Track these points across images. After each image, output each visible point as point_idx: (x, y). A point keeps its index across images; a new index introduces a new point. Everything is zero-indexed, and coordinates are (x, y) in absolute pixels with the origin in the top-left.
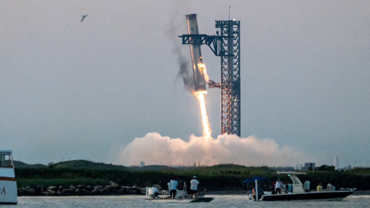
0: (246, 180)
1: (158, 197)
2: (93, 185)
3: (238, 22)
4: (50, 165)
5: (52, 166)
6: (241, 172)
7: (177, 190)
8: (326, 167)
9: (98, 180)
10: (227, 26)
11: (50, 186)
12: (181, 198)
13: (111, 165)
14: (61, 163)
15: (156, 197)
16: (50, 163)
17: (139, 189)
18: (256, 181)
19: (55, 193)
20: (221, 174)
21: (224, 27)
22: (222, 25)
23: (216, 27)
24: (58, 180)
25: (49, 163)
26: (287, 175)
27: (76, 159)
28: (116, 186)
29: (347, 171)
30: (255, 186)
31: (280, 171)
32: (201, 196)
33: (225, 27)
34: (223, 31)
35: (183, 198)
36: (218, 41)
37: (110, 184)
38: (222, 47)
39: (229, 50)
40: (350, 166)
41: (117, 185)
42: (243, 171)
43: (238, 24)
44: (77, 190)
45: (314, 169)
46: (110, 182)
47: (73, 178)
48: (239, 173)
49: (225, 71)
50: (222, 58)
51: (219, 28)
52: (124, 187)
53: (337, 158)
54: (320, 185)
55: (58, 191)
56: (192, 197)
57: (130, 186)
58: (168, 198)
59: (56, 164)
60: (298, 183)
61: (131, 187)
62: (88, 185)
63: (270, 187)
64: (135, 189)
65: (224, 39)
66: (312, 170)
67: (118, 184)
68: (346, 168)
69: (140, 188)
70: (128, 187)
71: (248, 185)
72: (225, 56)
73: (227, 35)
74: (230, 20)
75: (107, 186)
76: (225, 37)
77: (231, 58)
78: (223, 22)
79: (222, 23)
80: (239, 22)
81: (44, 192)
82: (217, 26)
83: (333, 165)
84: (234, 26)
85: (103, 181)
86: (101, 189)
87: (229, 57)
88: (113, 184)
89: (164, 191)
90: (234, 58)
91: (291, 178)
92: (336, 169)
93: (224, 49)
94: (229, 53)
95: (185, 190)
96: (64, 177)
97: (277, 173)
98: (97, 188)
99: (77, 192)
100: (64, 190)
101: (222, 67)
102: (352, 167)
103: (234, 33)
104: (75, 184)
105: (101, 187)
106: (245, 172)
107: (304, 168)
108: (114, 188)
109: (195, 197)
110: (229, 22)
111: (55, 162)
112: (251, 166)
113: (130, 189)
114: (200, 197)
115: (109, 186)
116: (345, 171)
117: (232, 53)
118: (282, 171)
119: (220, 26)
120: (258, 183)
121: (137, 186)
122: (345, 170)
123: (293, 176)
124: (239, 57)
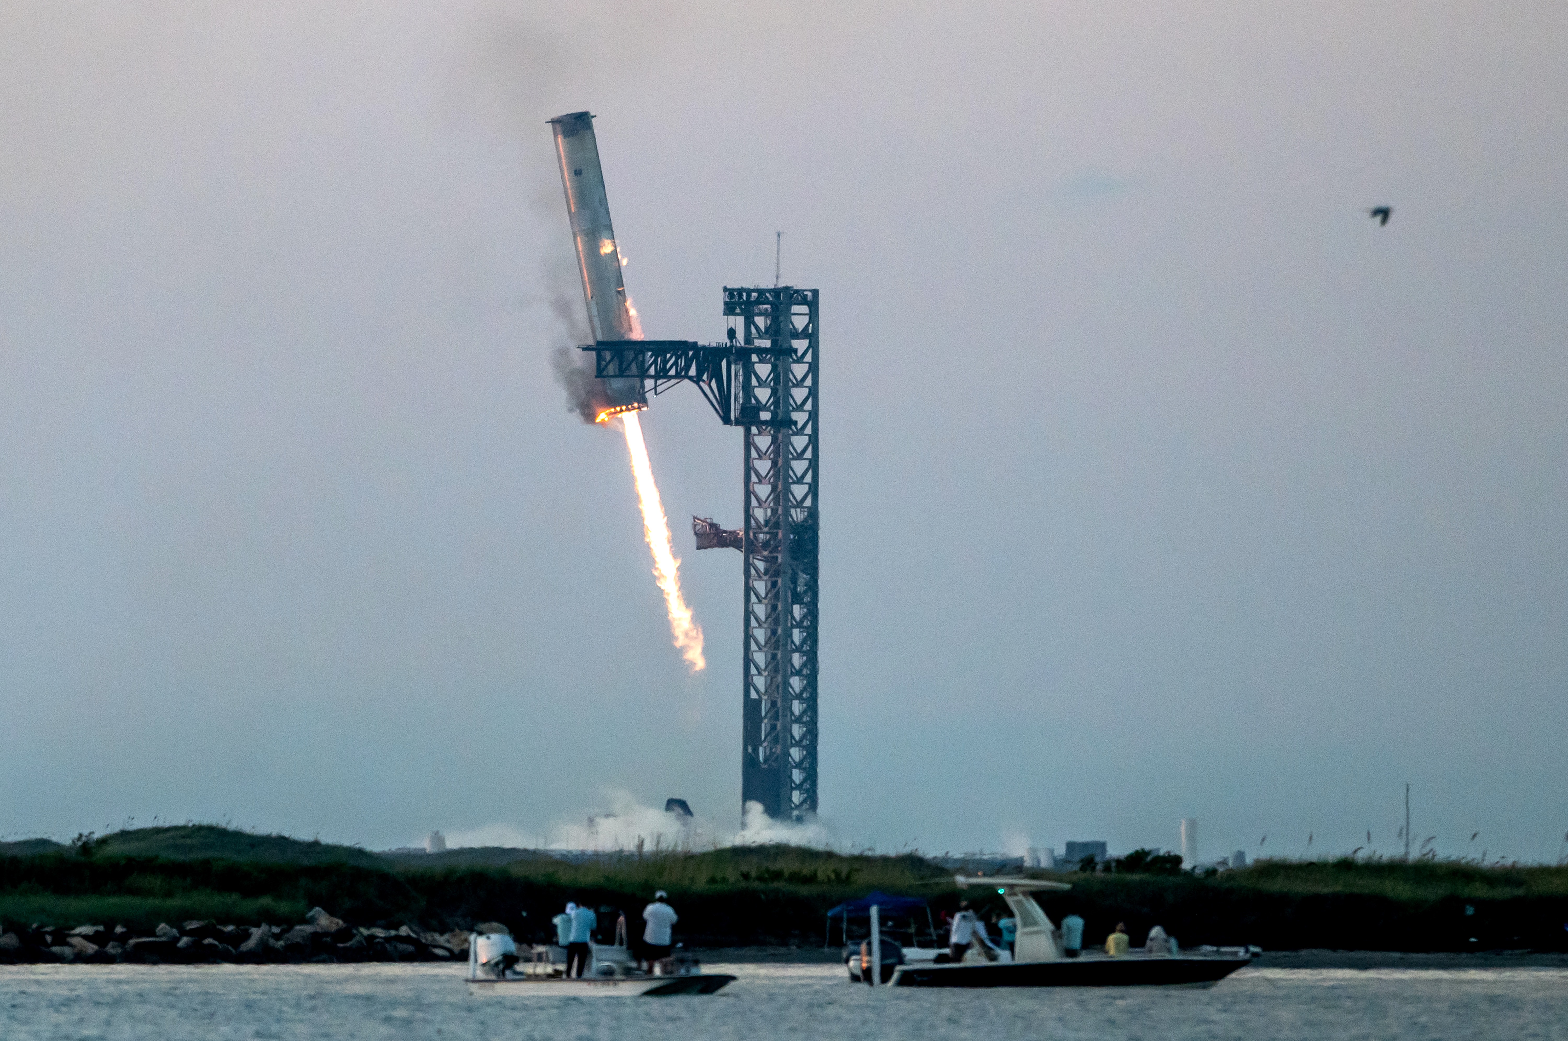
0: (837, 909)
1: (516, 973)
2: (245, 922)
3: (809, 294)
4: (80, 843)
5: (87, 847)
6: (821, 875)
7: (594, 947)
8: (1149, 858)
9: (266, 901)
10: (769, 310)
11: (81, 924)
12: (607, 975)
13: (316, 843)
14: (124, 835)
15: (508, 973)
16: (81, 835)
17: (424, 941)
18: (874, 911)
19: (96, 952)
20: (743, 884)
21: (756, 311)
22: (749, 303)
23: (725, 314)
24: (113, 902)
25: (76, 836)
26: (992, 888)
27: (181, 822)
28: (334, 928)
29: (1231, 875)
30: (868, 934)
31: (968, 875)
32: (688, 971)
33: (760, 314)
34: (753, 330)
35: (618, 977)
36: (733, 367)
37: (311, 921)
38: (747, 389)
39: (776, 403)
40: (1240, 855)
41: (341, 922)
42: (824, 871)
43: (812, 301)
44: (184, 941)
45: (1099, 867)
46: (311, 914)
47: (169, 894)
48: (811, 879)
49: (760, 482)
50: (748, 433)
51: (738, 317)
52: (364, 931)
53: (1193, 825)
54: (1122, 931)
55: (111, 944)
56: (650, 970)
57: (386, 927)
58: (556, 976)
59: (103, 841)
60: (1035, 923)
61: (393, 933)
62: (226, 923)
63: (931, 935)
64: (407, 939)
65: (754, 358)
66: (1093, 869)
67: (345, 921)
68: (1224, 862)
69: (428, 937)
70: (380, 933)
71: (844, 926)
72: (760, 423)
73: (766, 343)
74: (781, 285)
75: (298, 927)
76: (760, 351)
77: (783, 431)
78: (754, 295)
79: (749, 296)
80: (815, 293)
81: (56, 949)
82: (729, 309)
83: (1176, 852)
84: (795, 309)
85: (284, 907)
86: (277, 937)
87: (777, 431)
88: (325, 921)
89: (541, 949)
90: (795, 434)
91: (1011, 901)
92: (1186, 865)
93: (756, 399)
94: (774, 414)
95: (621, 944)
96: (134, 892)
97: (954, 883)
98: (263, 933)
99: (184, 949)
100: (132, 941)
101: (749, 468)
102: (1249, 860)
103: (796, 335)
104: (177, 919)
105: (276, 930)
106: (833, 876)
107: (1066, 861)
108: (326, 934)
109: (664, 970)
110: (776, 292)
111: (99, 834)
112: (856, 852)
113: (388, 939)
114: (683, 972)
115: (308, 929)
116: (1222, 873)
117: (788, 413)
118: (977, 876)
119: (741, 309)
120: (882, 921)
121: (415, 928)
122: (1221, 869)
123: (1015, 894)
124: (815, 430)
